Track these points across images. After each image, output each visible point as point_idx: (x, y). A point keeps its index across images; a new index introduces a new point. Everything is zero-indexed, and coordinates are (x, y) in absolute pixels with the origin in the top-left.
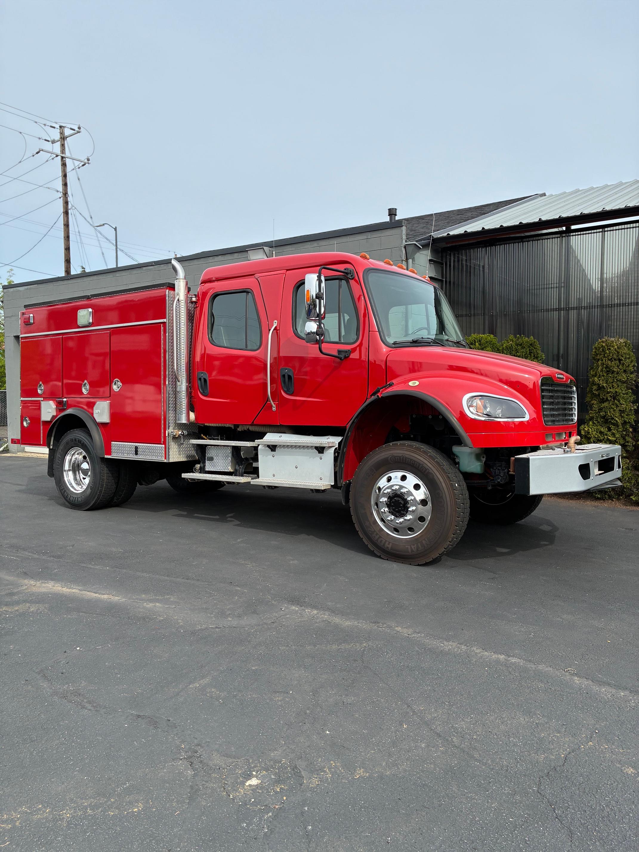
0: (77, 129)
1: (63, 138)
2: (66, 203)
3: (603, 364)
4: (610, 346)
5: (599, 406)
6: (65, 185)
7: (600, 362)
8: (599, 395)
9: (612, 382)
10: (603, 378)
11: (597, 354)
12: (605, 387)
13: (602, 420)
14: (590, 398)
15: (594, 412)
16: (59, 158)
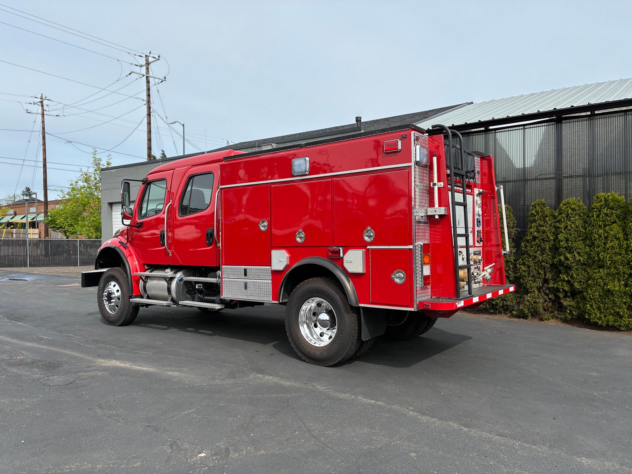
0: (157, 57)
1: (148, 64)
2: (149, 108)
6: (149, 95)
16: (145, 77)
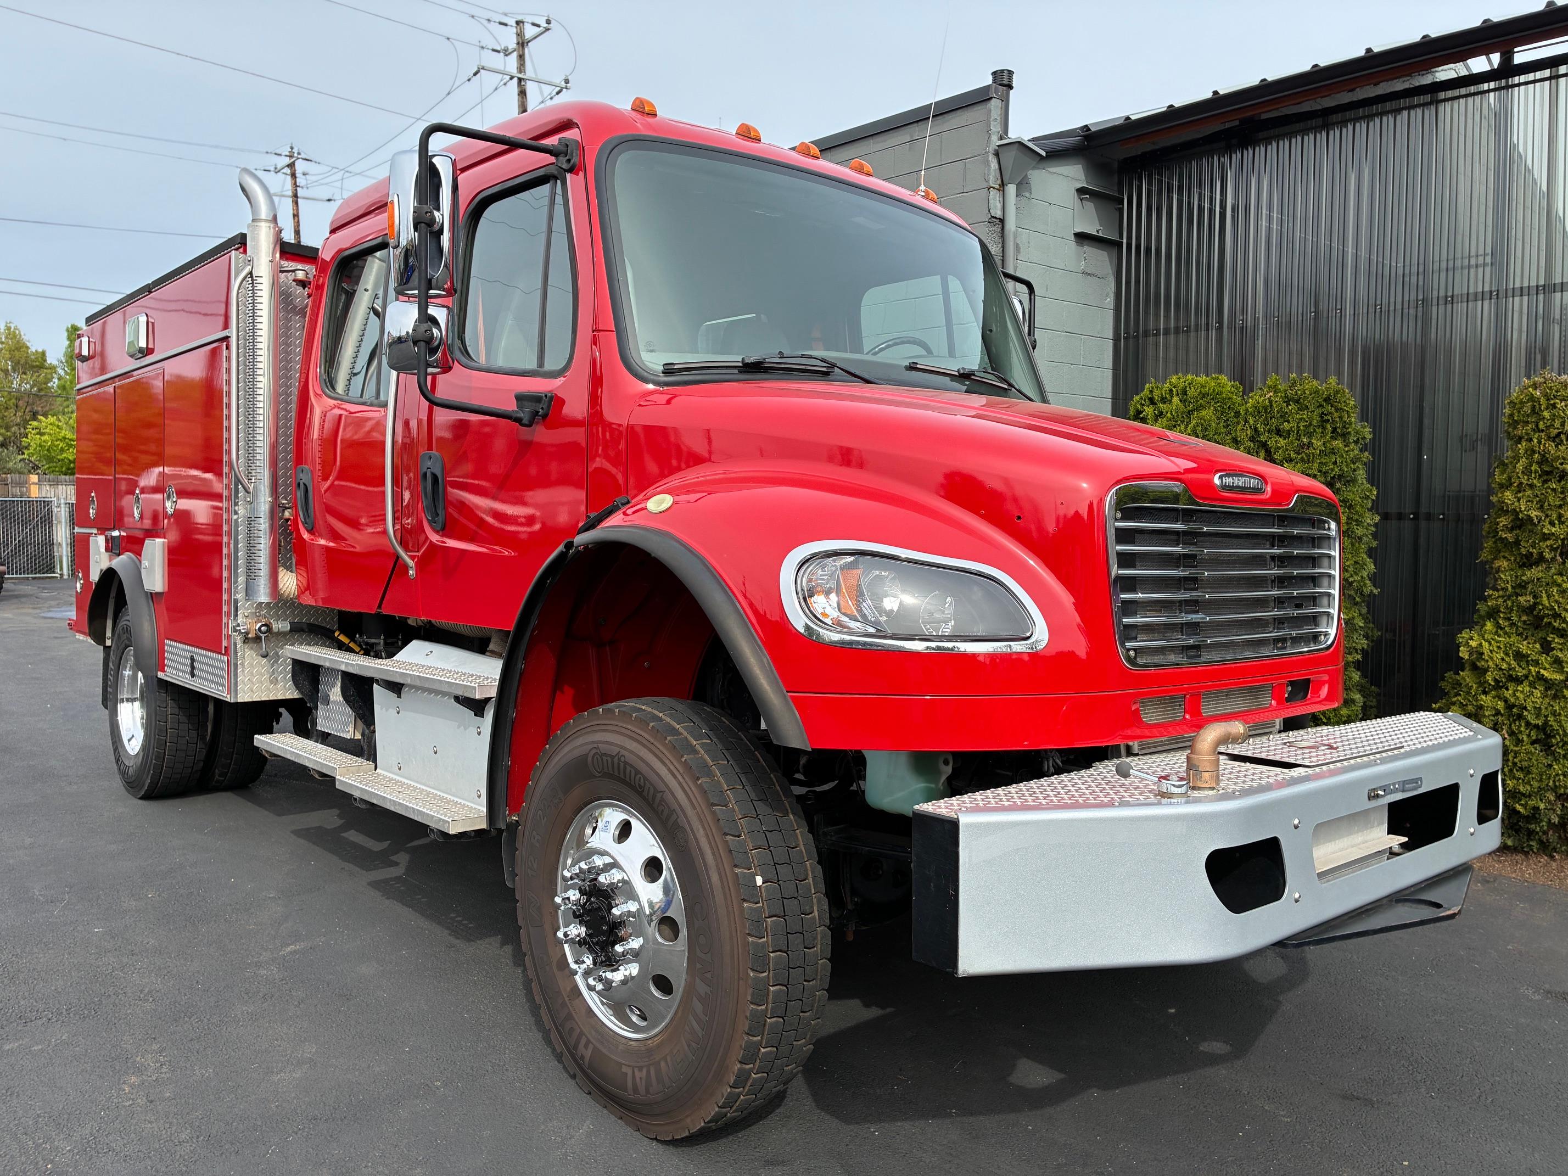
0: (544, 25)
1: (522, 43)
3: (1534, 452)
4: (1555, 397)
5: (1517, 577)
7: (1523, 446)
8: (1517, 543)
9: (1560, 507)
10: (1529, 492)
11: (1517, 422)
12: (1536, 521)
13: (1524, 618)
14: (1491, 552)
15: (1501, 593)
16: (515, 80)
